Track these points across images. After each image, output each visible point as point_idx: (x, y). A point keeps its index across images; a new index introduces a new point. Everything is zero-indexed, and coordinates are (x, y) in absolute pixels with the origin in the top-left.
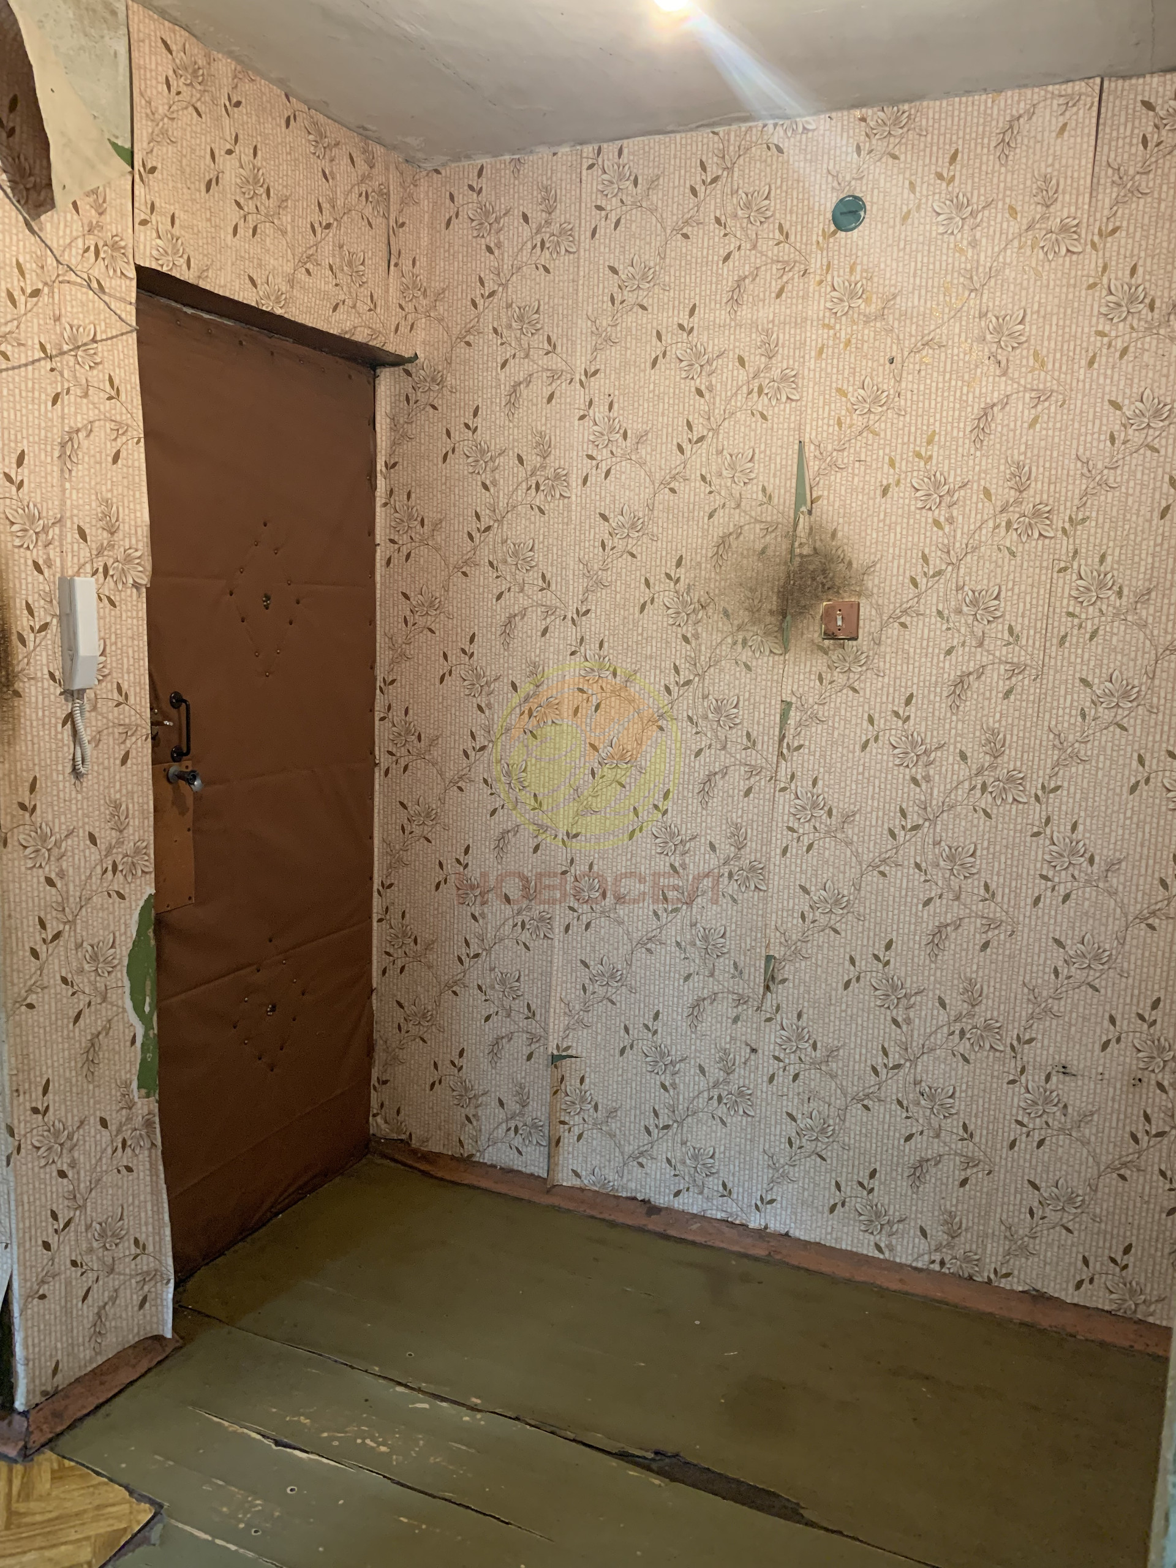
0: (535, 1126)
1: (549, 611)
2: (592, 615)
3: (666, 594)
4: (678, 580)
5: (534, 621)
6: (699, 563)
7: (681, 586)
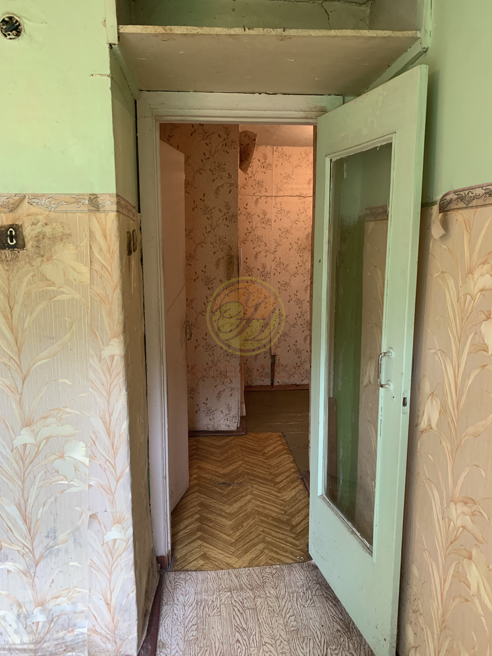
0: (267, 374)
1: (267, 251)
2: (277, 252)
3: (295, 246)
4: (298, 243)
5: (263, 254)
6: (303, 240)
7: (299, 245)
